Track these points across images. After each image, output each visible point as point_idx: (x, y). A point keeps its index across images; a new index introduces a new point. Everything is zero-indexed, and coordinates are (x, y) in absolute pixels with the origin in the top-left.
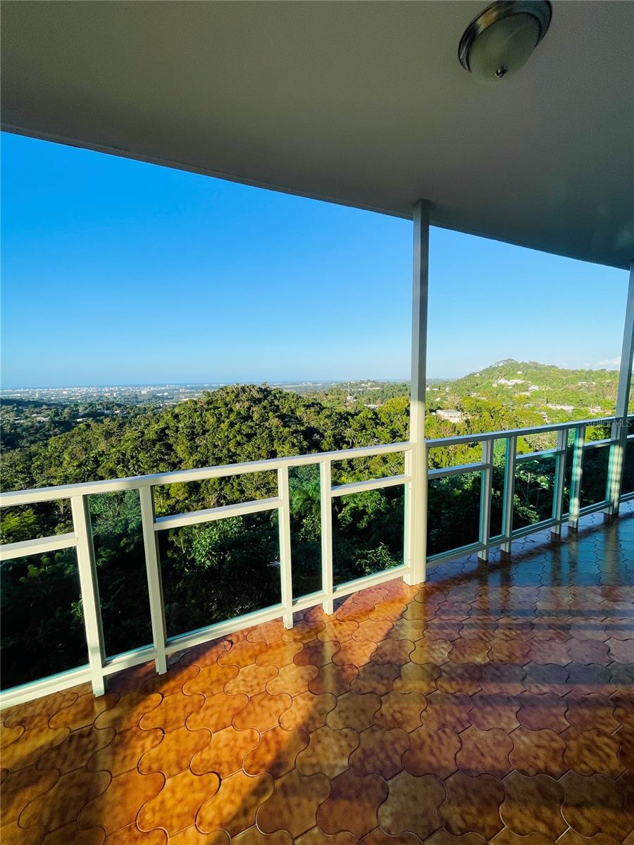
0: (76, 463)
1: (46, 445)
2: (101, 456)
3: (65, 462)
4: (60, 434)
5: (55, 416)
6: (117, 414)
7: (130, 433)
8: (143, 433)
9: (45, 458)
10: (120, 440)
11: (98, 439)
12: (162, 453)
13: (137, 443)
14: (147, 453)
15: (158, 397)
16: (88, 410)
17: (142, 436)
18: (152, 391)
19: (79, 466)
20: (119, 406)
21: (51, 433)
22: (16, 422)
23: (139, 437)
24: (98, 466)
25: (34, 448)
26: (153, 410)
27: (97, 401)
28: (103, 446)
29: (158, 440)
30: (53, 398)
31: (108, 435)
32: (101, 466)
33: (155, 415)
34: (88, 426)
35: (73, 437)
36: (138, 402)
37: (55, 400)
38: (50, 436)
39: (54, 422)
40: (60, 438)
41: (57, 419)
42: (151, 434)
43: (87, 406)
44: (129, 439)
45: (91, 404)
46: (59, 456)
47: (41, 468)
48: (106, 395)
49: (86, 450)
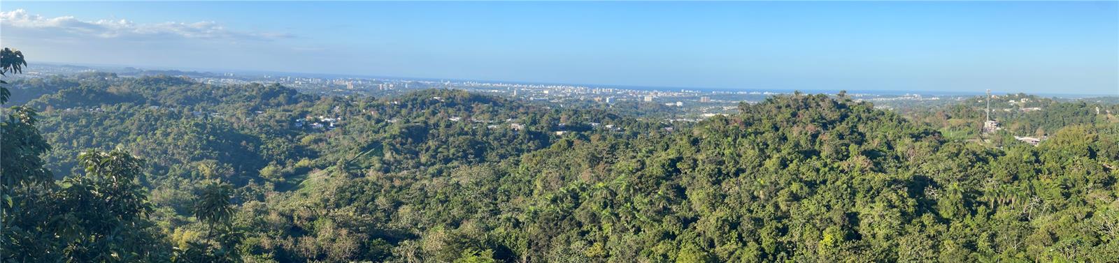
0: (550, 196)
1: (517, 164)
2: (583, 190)
3: (536, 192)
4: (536, 150)
5: (531, 125)
6: (608, 130)
7: (624, 162)
8: (643, 164)
9: (514, 182)
10: (611, 170)
11: (580, 165)
12: (669, 200)
13: (634, 179)
14: (646, 196)
15: (667, 107)
16: (571, 120)
17: (643, 168)
18: (660, 99)
19: (554, 201)
20: (613, 117)
21: (524, 147)
22: (490, 127)
23: (638, 170)
24: (577, 205)
25: (503, 165)
26: (659, 128)
27: (584, 107)
28: (585, 176)
29: (663, 178)
30: (532, 99)
31: (594, 160)
32: (581, 207)
33: (662, 136)
34: (570, 144)
35: (549, 156)
36: (638, 114)
37: (534, 101)
38: (522, 151)
39: (529, 132)
40: (534, 156)
41: (533, 129)
42: (655, 168)
43: (571, 113)
44: (623, 172)
45: (576, 112)
46: (529, 181)
47: (507, 194)
48: (596, 99)
49: (563, 178)
